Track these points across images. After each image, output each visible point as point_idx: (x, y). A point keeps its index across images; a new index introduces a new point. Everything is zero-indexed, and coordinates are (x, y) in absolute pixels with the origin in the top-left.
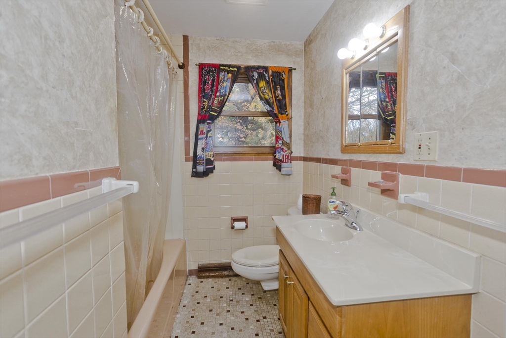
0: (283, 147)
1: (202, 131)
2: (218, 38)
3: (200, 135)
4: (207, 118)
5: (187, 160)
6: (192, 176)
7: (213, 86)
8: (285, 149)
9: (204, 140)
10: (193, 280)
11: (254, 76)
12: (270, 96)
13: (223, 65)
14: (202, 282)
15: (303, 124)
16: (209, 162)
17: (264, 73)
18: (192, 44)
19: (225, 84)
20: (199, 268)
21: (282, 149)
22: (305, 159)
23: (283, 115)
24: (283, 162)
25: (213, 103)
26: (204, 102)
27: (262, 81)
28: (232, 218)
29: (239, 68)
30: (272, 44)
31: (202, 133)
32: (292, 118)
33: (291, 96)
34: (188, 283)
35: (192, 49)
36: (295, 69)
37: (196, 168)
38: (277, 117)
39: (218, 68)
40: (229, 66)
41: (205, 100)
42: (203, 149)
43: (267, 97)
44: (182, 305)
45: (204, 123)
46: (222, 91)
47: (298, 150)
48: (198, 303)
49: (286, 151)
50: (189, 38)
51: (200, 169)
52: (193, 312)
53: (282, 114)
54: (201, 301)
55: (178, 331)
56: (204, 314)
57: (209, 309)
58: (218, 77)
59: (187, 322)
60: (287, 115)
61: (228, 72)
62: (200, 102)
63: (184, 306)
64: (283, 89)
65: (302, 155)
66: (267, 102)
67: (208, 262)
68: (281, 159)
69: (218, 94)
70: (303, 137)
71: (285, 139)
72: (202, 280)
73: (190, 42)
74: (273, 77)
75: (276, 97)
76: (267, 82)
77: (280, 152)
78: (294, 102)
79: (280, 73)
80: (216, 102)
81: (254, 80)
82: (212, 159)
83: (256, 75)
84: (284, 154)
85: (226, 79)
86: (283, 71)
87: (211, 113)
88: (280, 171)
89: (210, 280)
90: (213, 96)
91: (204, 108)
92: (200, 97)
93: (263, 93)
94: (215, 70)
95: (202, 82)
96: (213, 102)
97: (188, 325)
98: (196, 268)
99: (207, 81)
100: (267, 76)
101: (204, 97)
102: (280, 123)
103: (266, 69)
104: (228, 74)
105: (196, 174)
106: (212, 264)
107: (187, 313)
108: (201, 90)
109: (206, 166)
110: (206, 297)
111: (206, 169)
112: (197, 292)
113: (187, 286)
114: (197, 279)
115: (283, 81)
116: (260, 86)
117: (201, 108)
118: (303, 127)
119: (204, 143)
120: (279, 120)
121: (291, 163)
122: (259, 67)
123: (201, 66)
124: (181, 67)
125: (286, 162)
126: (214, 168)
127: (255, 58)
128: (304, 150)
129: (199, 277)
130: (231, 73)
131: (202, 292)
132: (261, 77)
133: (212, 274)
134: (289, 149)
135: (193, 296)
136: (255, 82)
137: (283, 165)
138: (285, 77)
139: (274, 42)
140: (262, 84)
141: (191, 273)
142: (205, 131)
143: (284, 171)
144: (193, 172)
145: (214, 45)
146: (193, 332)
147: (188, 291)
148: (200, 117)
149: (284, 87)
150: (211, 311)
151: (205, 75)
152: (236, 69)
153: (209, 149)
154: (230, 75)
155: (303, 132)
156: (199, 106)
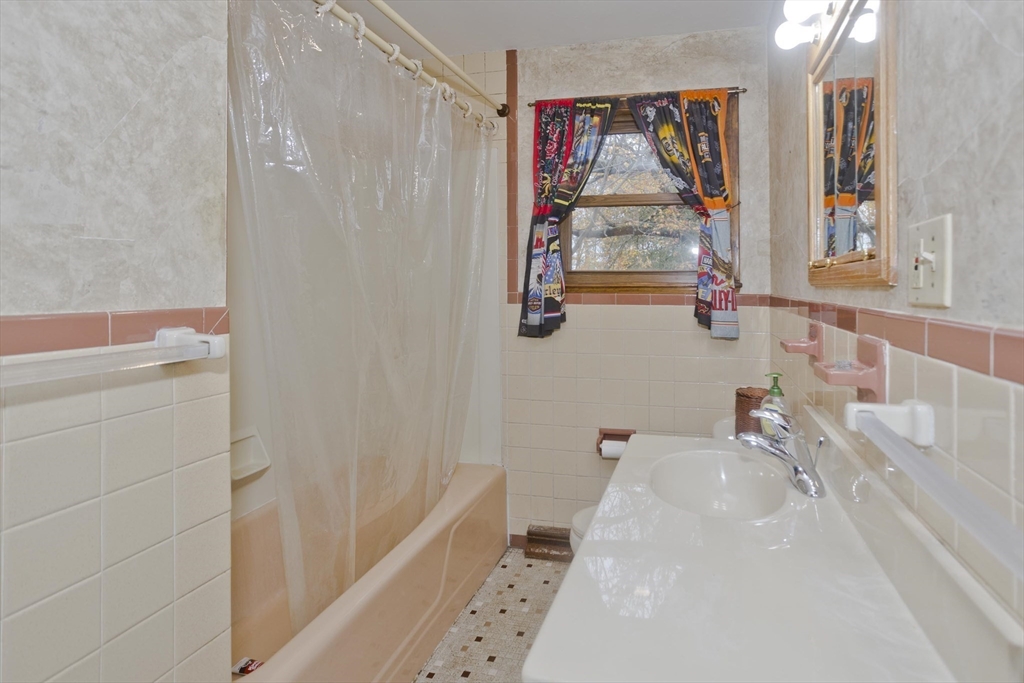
0: (715, 272)
1: (539, 240)
2: (574, 46)
3: (536, 247)
4: (548, 212)
5: (511, 300)
6: (521, 334)
7: (560, 144)
8: (720, 276)
9: (542, 259)
10: (515, 558)
11: (647, 116)
12: (686, 156)
13: (582, 100)
14: (530, 566)
15: (768, 216)
16: (551, 305)
17: (671, 107)
18: (523, 66)
19: (585, 139)
20: (529, 533)
21: (713, 278)
22: (775, 302)
23: (715, 199)
24: (715, 308)
25: (559, 181)
26: (545, 178)
27: (666, 126)
28: (601, 431)
29: (615, 101)
30: (691, 41)
31: (540, 243)
32: (739, 203)
33: (738, 152)
34: (501, 563)
35: (524, 75)
36: (745, 91)
37: (526, 318)
38: (701, 203)
39: (571, 107)
40: (594, 100)
41: (546, 175)
42: (540, 277)
43: (676, 157)
44: (471, 608)
45: (543, 222)
46: (579, 154)
47: (756, 280)
48: (503, 611)
49: (722, 282)
50: (518, 54)
51: (535, 319)
52: (485, 629)
53: (712, 196)
54: (509, 609)
55: (439, 663)
56: (504, 637)
57: (518, 630)
58: (572, 125)
59: (465, 649)
60: (726, 198)
61: (593, 113)
62: (536, 179)
63: (473, 612)
64: (714, 138)
65: (768, 291)
66: (677, 171)
67: (551, 525)
68: (709, 299)
69: (570, 161)
70: (768, 249)
71: (720, 255)
72: (533, 561)
73: (520, 61)
74: (692, 115)
75: (698, 158)
76: (679, 127)
77: (706, 285)
78: (745, 166)
79: (707, 103)
80: (565, 178)
81: (648, 124)
82: (559, 299)
83: (651, 113)
84: (718, 288)
85: (587, 127)
86: (716, 99)
87: (556, 201)
88: (709, 329)
89: (549, 564)
90: (560, 167)
91: (543, 191)
92: (536, 170)
93: (667, 151)
94: (566, 112)
95: (541, 137)
96: (560, 178)
97: (463, 654)
98: (524, 533)
99: (550, 136)
100: (677, 113)
101: (543, 168)
102: (708, 216)
103: (674, 97)
104: (592, 116)
105: (527, 331)
106: (556, 529)
107: (473, 627)
108: (539, 156)
109: (546, 312)
110: (523, 600)
111: (545, 319)
112: (511, 586)
113: (499, 569)
114: (523, 556)
115: (715, 119)
116: (661, 135)
117: (539, 192)
118: (768, 226)
119: (542, 265)
120: (706, 210)
121: (734, 309)
122: (660, 96)
123: (540, 107)
124: (502, 113)
125: (721, 309)
126: (563, 318)
127: (651, 78)
128: (772, 279)
129: (528, 555)
130: (598, 115)
131: (521, 589)
132: (664, 116)
133: (554, 552)
134: (729, 277)
135: (500, 593)
136: (651, 128)
137: (716, 315)
138: (720, 111)
139: (694, 37)
140: (667, 132)
141: (516, 541)
142: (544, 240)
143: (717, 329)
144: (521, 325)
145: (567, 60)
146: (466, 674)
147: (496, 579)
148: (537, 211)
149: (718, 134)
150: (520, 634)
151: (547, 124)
152: (609, 106)
153: (551, 276)
154: (596, 119)
155: (768, 235)
156: (535, 188)
